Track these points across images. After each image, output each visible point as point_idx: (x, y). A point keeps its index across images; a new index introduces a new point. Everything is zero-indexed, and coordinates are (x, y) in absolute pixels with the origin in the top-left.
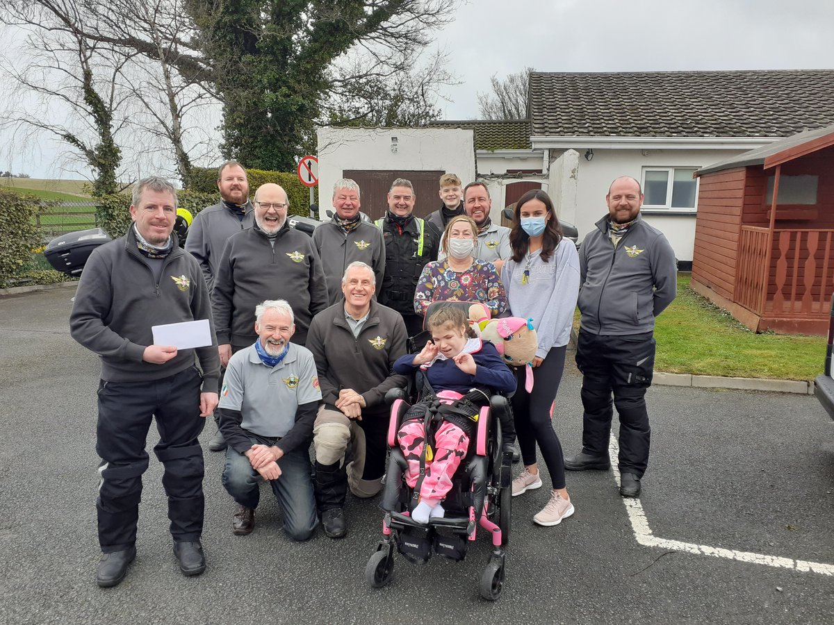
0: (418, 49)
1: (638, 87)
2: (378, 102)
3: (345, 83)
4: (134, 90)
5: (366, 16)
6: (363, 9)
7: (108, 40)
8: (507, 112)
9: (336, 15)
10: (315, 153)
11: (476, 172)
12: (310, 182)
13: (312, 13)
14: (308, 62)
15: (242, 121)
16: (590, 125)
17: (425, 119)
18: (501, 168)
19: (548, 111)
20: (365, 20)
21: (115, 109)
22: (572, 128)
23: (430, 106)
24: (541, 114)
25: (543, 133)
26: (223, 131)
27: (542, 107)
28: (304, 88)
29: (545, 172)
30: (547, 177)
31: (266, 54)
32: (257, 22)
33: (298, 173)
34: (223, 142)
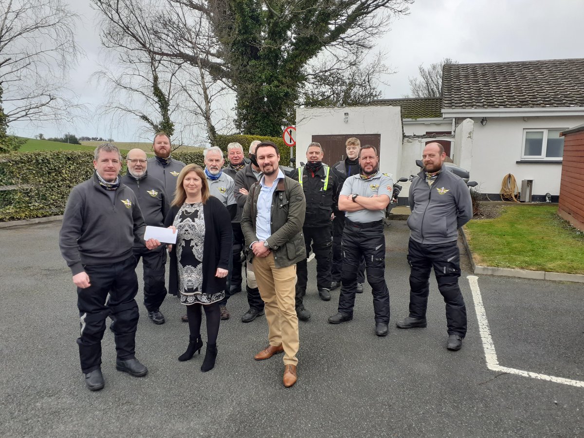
0: (365, 51)
1: (523, 72)
2: (338, 88)
3: (316, 76)
4: (182, 86)
5: (331, 31)
6: (328, 27)
7: (167, 55)
8: (430, 90)
9: (310, 32)
10: (294, 123)
11: (403, 134)
12: (291, 144)
13: (294, 31)
14: (291, 64)
15: (248, 104)
16: (485, 100)
17: (370, 98)
18: (422, 131)
19: (455, 91)
20: (329, 33)
21: (171, 99)
22: (472, 103)
23: (374, 89)
24: (449, 94)
25: (450, 107)
26: (236, 111)
27: (450, 89)
28: (288, 80)
29: (453, 133)
30: (454, 137)
31: (264, 59)
32: (259, 39)
33: (283, 137)
34: (236, 118)
